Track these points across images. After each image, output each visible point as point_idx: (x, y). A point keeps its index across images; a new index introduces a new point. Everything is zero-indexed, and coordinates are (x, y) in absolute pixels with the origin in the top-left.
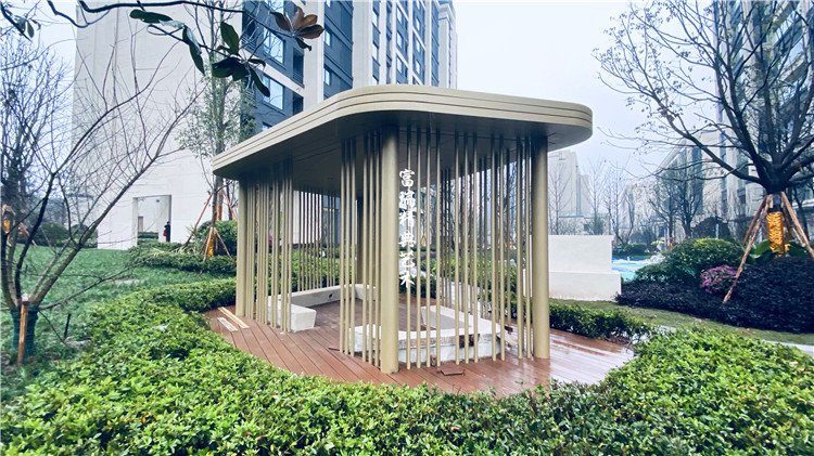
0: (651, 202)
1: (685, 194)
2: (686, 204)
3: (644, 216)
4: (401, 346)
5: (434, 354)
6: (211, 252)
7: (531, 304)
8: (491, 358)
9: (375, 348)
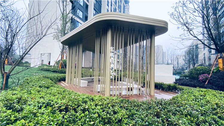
0: (184, 59)
1: (193, 57)
2: (194, 60)
3: (181, 64)
4: (111, 90)
5: (121, 92)
6: (60, 67)
7: (149, 82)
8: (137, 94)
9: (104, 90)
